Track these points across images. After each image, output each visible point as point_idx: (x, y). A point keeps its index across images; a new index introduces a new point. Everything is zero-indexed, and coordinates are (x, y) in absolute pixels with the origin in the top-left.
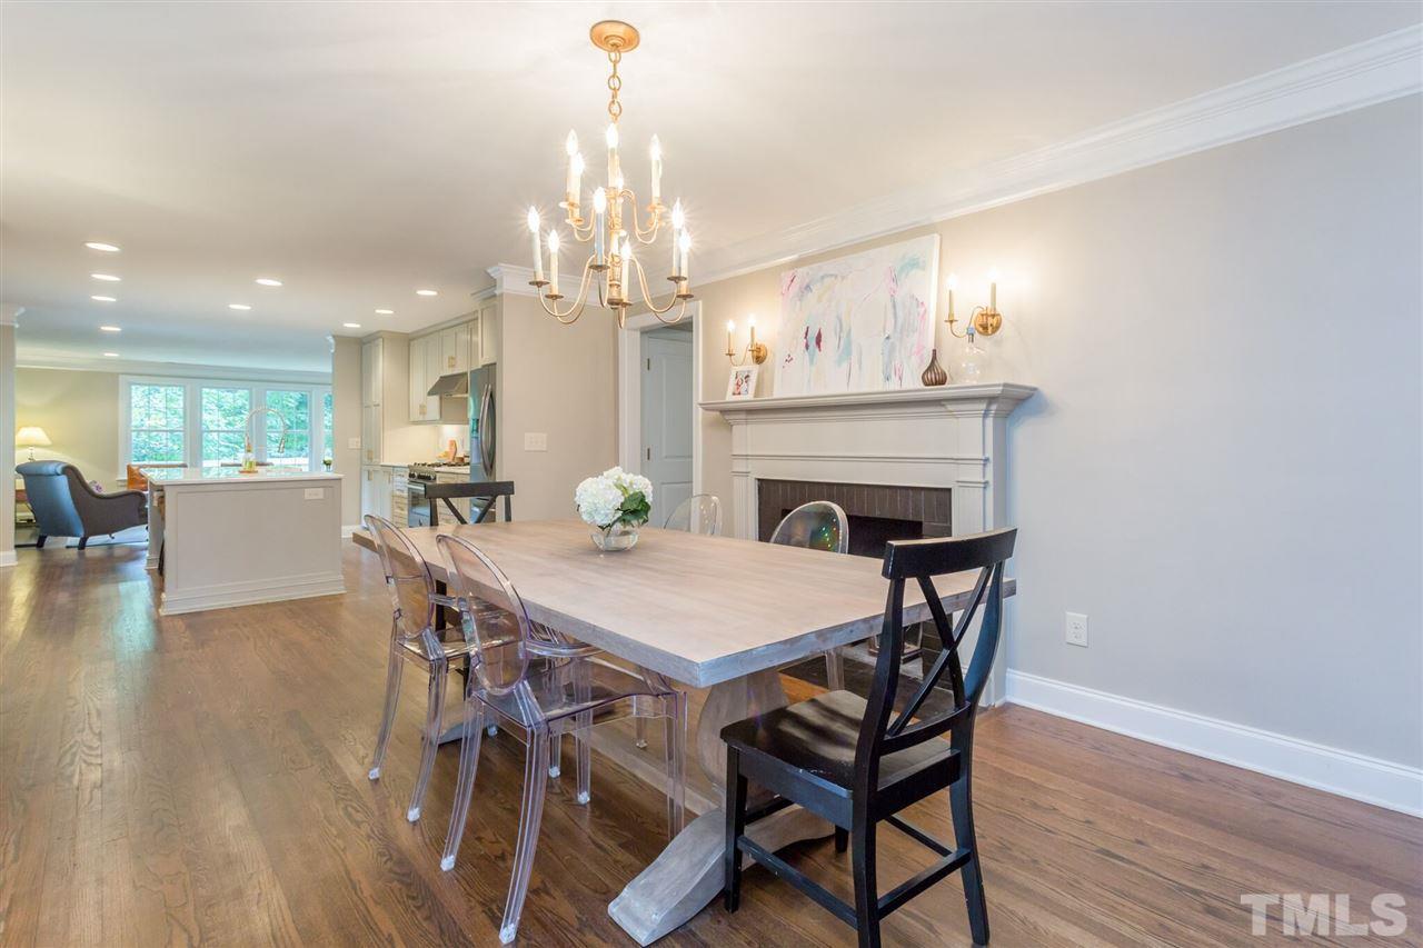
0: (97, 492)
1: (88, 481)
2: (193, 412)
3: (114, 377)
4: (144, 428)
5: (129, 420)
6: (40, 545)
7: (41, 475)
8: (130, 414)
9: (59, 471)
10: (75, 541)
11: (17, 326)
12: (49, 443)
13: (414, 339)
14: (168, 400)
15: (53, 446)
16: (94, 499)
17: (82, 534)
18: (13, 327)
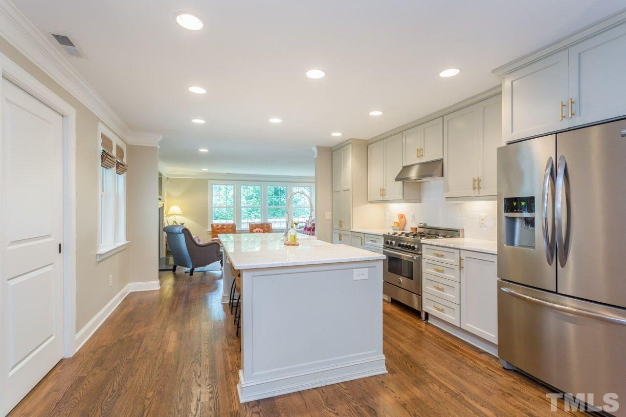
0: (197, 242)
1: (194, 237)
2: (237, 197)
3: (206, 181)
4: (217, 206)
5: (212, 201)
6: (174, 270)
7: (172, 233)
8: (212, 198)
9: (181, 231)
10: (188, 269)
11: (159, 147)
12: (182, 213)
13: (370, 144)
14: (227, 192)
15: (183, 214)
16: (197, 247)
17: (191, 267)
18: (156, 147)
